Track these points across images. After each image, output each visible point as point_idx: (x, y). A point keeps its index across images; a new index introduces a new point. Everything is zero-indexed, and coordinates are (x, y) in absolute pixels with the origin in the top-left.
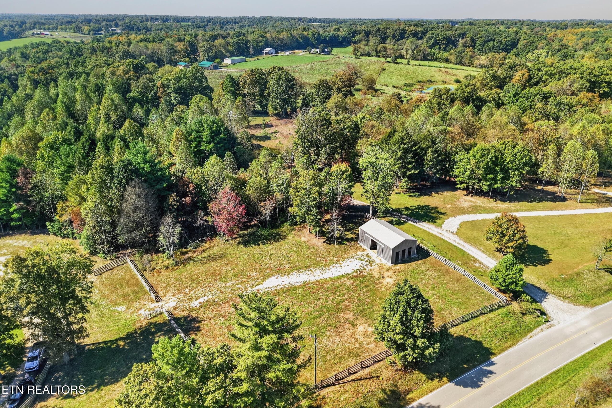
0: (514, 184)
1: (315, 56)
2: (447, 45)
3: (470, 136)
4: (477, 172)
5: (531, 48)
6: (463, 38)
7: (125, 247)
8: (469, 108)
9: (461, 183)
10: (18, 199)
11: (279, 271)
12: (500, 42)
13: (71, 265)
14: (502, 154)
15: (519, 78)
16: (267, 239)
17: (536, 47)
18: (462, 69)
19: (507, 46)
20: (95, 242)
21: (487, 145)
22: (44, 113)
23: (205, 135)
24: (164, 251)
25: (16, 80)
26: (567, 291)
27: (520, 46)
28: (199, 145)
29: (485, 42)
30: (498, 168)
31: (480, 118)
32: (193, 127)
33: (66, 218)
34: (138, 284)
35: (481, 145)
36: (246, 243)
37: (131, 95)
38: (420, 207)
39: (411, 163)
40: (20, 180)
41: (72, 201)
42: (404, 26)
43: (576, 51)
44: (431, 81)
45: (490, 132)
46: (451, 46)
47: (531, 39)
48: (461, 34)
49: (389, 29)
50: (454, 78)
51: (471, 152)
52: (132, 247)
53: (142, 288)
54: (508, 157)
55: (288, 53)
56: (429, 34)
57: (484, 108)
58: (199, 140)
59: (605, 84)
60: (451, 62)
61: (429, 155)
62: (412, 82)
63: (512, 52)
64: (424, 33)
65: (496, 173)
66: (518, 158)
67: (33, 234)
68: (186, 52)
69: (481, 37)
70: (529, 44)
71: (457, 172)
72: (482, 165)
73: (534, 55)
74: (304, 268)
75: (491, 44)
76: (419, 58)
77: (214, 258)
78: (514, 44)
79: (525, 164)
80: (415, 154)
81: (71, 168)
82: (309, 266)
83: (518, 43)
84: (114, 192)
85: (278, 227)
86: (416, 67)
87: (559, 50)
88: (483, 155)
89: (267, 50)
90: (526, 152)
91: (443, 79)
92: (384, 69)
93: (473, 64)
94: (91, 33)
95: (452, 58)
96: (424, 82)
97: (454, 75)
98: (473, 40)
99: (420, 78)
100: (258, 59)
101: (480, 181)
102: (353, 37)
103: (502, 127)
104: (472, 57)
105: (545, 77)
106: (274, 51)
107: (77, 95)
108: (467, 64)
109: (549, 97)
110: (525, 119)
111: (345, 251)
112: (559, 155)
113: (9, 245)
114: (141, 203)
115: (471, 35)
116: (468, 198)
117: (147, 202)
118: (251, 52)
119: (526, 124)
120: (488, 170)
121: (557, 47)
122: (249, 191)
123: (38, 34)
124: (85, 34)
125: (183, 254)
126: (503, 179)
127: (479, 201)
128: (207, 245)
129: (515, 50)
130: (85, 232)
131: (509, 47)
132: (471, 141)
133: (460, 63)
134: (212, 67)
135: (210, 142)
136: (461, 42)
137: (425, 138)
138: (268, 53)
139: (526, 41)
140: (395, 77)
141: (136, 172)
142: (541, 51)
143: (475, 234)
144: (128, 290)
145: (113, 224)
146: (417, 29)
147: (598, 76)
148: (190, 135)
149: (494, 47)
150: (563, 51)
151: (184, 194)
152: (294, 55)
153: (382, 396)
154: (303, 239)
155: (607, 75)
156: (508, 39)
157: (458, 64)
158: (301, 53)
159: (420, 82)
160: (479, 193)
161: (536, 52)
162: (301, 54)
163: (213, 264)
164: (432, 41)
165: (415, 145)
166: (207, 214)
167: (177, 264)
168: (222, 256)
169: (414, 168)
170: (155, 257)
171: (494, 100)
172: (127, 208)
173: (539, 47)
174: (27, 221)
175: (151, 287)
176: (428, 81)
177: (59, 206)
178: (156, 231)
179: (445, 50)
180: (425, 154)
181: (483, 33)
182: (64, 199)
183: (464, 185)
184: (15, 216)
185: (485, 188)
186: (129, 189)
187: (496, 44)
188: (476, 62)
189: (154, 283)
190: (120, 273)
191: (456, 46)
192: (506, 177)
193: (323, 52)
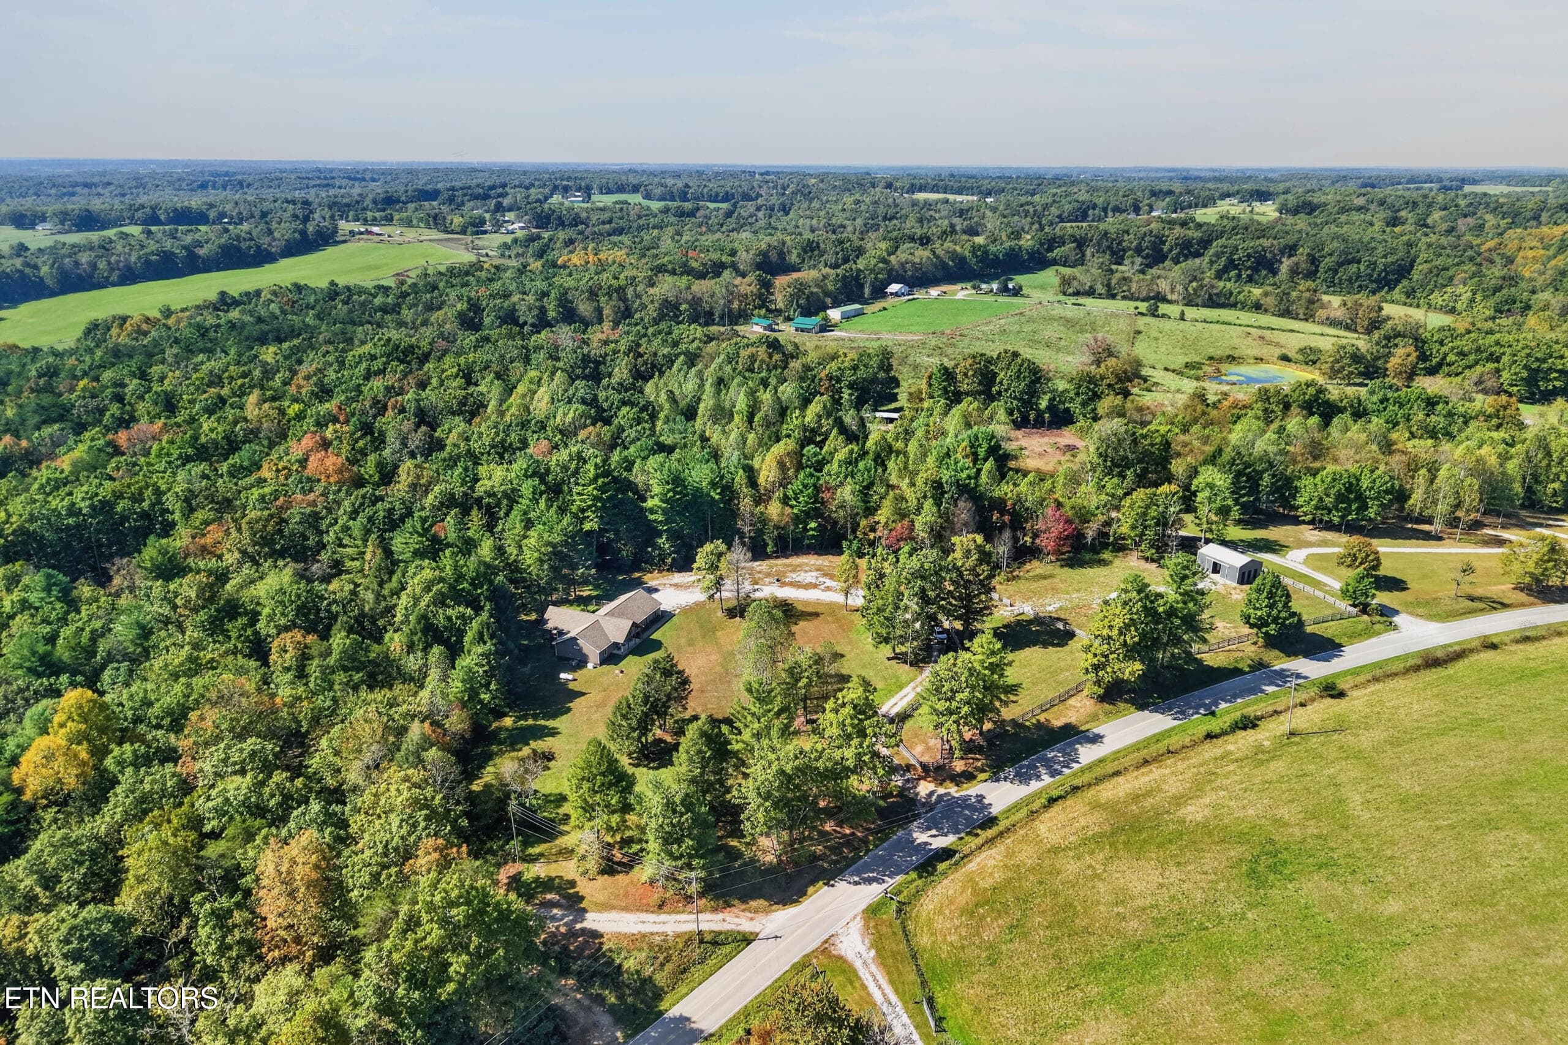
0: (1372, 516)
1: (990, 298)
2: (1256, 269)
3: (1315, 458)
4: (1327, 499)
5: (1440, 281)
6: (1290, 256)
8: (1314, 420)
9: (1306, 514)
10: (816, 517)
12: (1373, 265)
14: (1358, 480)
15: (1400, 361)
17: (1451, 279)
18: (1292, 331)
19: (1387, 273)
21: (1338, 468)
26: (1420, 611)
27: (1416, 275)
29: (1340, 264)
30: (1352, 496)
31: (1329, 434)
35: (1331, 468)
38: (1256, 540)
39: (1244, 488)
40: (825, 495)
42: (1160, 225)
43: (1534, 292)
44: (1234, 358)
45: (1342, 453)
46: (1264, 272)
47: (1440, 262)
48: (1286, 246)
49: (1127, 232)
50: (1278, 352)
51: (1319, 477)
54: (1365, 484)
55: (934, 292)
56: (1216, 246)
57: (1335, 420)
59: (1555, 375)
60: (1266, 311)
61: (1266, 480)
62: (1197, 359)
63: (1400, 286)
64: (1205, 243)
65: (1349, 502)
66: (1378, 484)
69: (1331, 255)
70: (1435, 272)
71: (1300, 501)
72: (1332, 492)
73: (1446, 297)
75: (1353, 268)
76: (1199, 301)
77: (1043, 577)
78: (1403, 270)
79: (1387, 492)
80: (1249, 478)
83: (1412, 266)
86: (1199, 325)
87: (1497, 289)
88: (1334, 480)
89: (894, 288)
90: (1387, 478)
91: (1256, 352)
92: (1139, 332)
93: (1313, 316)
94: (469, 230)
95: (1270, 302)
96: (1220, 360)
97: (1277, 345)
98: (1313, 260)
99: (1212, 351)
100: (884, 309)
101: (1330, 511)
102: (1050, 249)
103: (1359, 449)
104: (1311, 302)
105: (1451, 358)
106: (907, 289)
107: (763, 396)
108: (1301, 316)
109: (1438, 403)
110: (1394, 436)
112: (1432, 482)
115: (1307, 251)
116: (1316, 532)
118: (867, 291)
119: (1395, 443)
120: (1340, 498)
121: (1493, 282)
123: (361, 233)
124: (452, 232)
126: (1358, 509)
127: (1329, 535)
128: (1028, 567)
129: (1405, 282)
131: (1391, 277)
132: (1317, 465)
133: (1286, 313)
134: (818, 329)
136: (1286, 264)
137: (1261, 459)
138: (896, 294)
139: (1428, 265)
140: (1163, 349)
142: (1461, 289)
143: (1325, 564)
146: (1190, 233)
147: (1544, 361)
149: (1358, 277)
150: (1504, 291)
152: (947, 297)
153: (1249, 662)
154: (1133, 564)
155: (1562, 357)
156: (1389, 260)
157: (1281, 315)
158: (961, 292)
159: (1211, 358)
160: (1329, 526)
161: (1449, 289)
162: (961, 295)
163: (1045, 581)
164: (1223, 261)
165: (1250, 466)
168: (1050, 576)
169: (1248, 494)
171: (1352, 406)
173: (1456, 281)
176: (1228, 357)
179: (1250, 279)
180: (1261, 478)
181: (1335, 244)
183: (1309, 518)
185: (1336, 520)
187: (1362, 268)
188: (1321, 314)
191: (1275, 272)
192: (1364, 507)
193: (1004, 290)
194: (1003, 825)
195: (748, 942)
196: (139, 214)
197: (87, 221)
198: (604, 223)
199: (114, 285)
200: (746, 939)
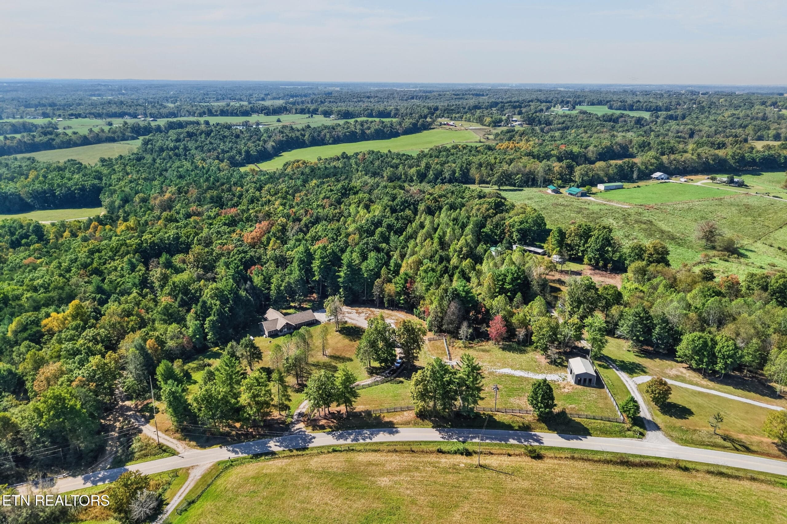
7: (444, 332)
10: (405, 294)
11: (512, 367)
13: (419, 330)
16: (517, 351)
20: (432, 325)
22: (427, 241)
23: (508, 279)
24: (461, 339)
25: (418, 204)
26: (675, 434)
28: (503, 284)
32: (503, 272)
33: (423, 309)
34: (444, 350)
36: (504, 349)
37: (485, 230)
40: (408, 285)
41: (427, 301)
52: (448, 333)
53: (445, 352)
54: (718, 347)
55: (684, 179)
58: (504, 281)
61: (657, 330)
67: (407, 312)
68: (560, 174)
74: (525, 370)
77: (484, 351)
81: (431, 284)
82: (528, 370)
84: (445, 303)
85: (527, 346)
89: (657, 174)
100: (638, 187)
106: (666, 176)
107: (448, 231)
111: (555, 370)
113: (396, 316)
114: (456, 312)
116: (683, 370)
117: (459, 311)
118: (635, 176)
122: (514, 320)
123: (444, 124)
125: (470, 343)
128: (484, 344)
130: (429, 319)
134: (580, 194)
135: (509, 284)
137: (656, 316)
138: (657, 179)
141: (458, 295)
144: (440, 351)
145: (442, 318)
148: (500, 276)
151: (479, 312)
152: (690, 183)
153: (521, 425)
154: (537, 357)
158: (702, 180)
162: (702, 183)
163: (482, 353)
166: (488, 326)
167: (465, 347)
168: (488, 351)
170: (457, 341)
172: (449, 312)
174: (406, 306)
175: (449, 353)
177: (421, 302)
178: (459, 327)
182: (424, 300)
184: (402, 302)
186: (452, 303)
189: (451, 352)
190: (438, 343)
193: (731, 182)
194: (307, 452)
195: (174, 454)
196: (366, 113)
197: (347, 115)
198: (559, 124)
199: (330, 144)
200: (174, 453)
